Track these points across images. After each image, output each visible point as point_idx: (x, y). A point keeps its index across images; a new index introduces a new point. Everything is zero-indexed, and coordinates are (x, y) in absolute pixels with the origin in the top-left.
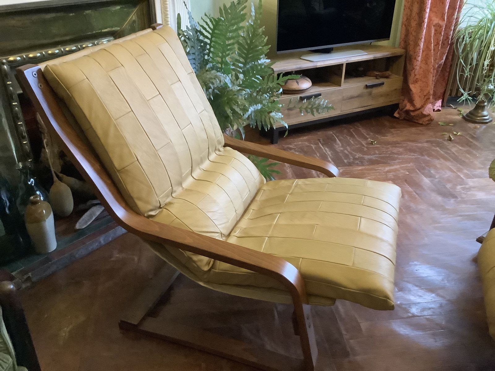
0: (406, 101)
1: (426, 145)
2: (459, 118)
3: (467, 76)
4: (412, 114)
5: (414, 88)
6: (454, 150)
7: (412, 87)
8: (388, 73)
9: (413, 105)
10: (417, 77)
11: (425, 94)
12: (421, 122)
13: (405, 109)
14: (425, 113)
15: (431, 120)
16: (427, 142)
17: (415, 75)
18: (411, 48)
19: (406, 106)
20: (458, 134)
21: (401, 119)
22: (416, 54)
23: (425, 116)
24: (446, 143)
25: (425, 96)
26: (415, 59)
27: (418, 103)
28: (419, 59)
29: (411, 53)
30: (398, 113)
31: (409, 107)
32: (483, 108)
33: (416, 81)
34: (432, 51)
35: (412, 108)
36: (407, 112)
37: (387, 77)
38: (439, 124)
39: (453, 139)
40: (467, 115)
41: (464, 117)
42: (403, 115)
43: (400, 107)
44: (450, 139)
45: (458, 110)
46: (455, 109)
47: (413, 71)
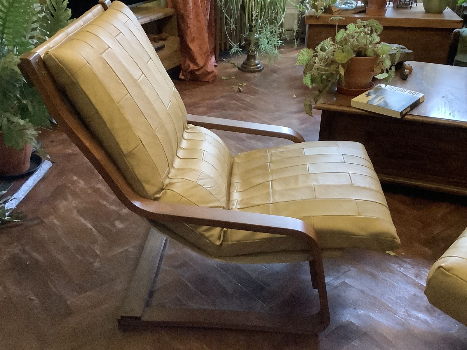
0: (188, 62)
1: (222, 100)
2: (236, 69)
3: (233, 29)
4: (197, 73)
5: (194, 47)
6: (247, 100)
7: (191, 46)
8: (164, 35)
9: (196, 64)
10: (193, 35)
11: (205, 52)
12: (207, 80)
13: (190, 70)
14: (208, 70)
15: (215, 76)
16: (222, 97)
17: (191, 34)
18: (181, 6)
19: (189, 66)
20: (244, 85)
21: (187, 80)
22: (187, 12)
23: (209, 73)
24: (238, 95)
25: (205, 53)
26: (188, 17)
27: (200, 61)
28: (191, 16)
29: (182, 11)
30: (183, 75)
31: (192, 67)
32: (254, 57)
33: (193, 40)
34: (201, 8)
35: (196, 68)
36: (192, 72)
37: (165, 40)
38: (223, 79)
39: (242, 90)
40: (242, 66)
41: (239, 69)
42: (189, 76)
43: (182, 68)
44: (240, 91)
45: (232, 63)
46: (227, 62)
47: (189, 30)
